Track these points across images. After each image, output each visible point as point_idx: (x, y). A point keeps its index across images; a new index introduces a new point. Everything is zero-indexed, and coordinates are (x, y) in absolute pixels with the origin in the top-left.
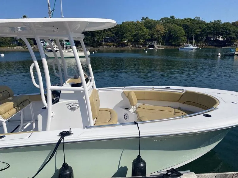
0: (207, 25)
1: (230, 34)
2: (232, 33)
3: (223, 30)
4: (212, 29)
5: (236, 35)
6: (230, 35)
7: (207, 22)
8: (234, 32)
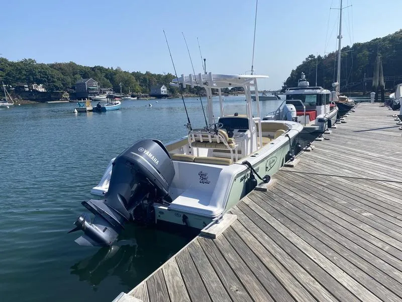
0: (12, 64)
1: (54, 82)
2: (56, 80)
3: (42, 75)
4: (24, 72)
5: (63, 84)
6: (54, 84)
7: (9, 61)
8: (59, 79)
